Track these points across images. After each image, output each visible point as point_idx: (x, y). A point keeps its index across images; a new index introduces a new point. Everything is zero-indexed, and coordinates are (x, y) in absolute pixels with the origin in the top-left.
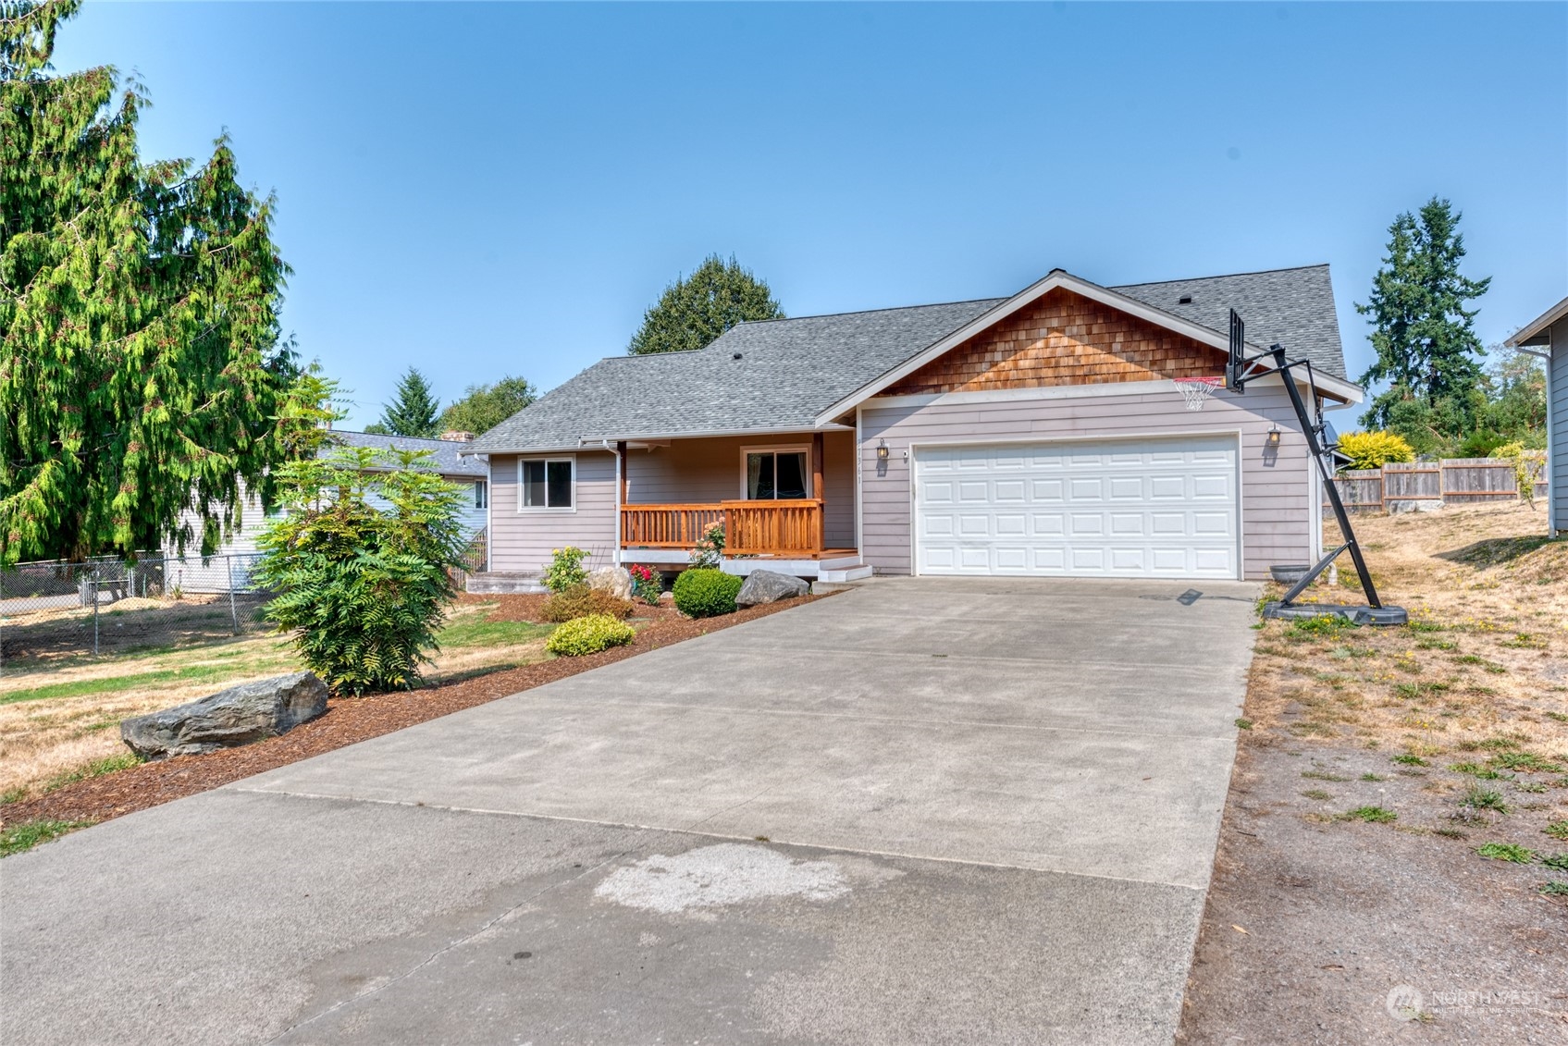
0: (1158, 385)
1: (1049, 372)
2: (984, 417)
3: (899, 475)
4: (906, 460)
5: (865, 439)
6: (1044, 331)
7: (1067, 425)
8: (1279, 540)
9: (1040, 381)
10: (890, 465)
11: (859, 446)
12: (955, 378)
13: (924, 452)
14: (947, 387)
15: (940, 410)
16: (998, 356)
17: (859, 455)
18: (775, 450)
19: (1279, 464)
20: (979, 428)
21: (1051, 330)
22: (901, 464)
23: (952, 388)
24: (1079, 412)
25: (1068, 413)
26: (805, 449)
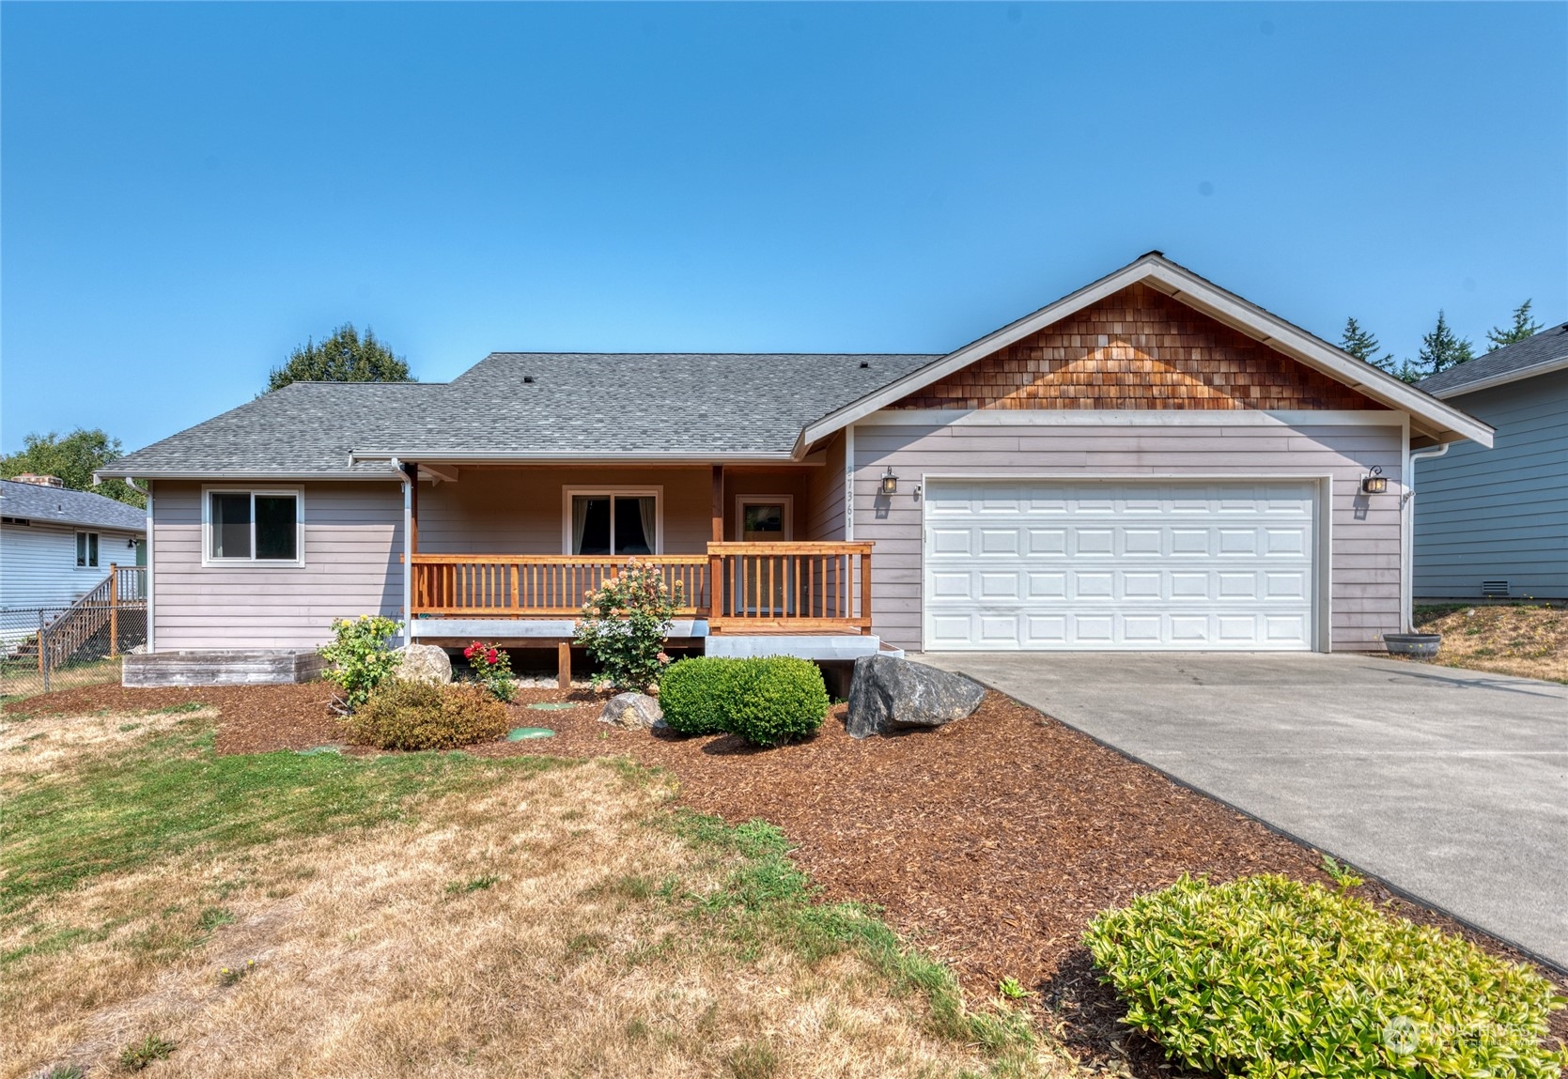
0: (1238, 416)
1: (1106, 391)
2: (1025, 444)
3: (907, 517)
4: (916, 496)
5: (857, 467)
6: (1103, 340)
7: (1131, 459)
8: (1369, 606)
9: (1100, 403)
10: (895, 502)
11: (850, 476)
12: (986, 391)
13: (944, 488)
14: (975, 402)
15: (966, 431)
16: (1045, 366)
17: (850, 487)
18: (613, 492)
19: (1371, 517)
20: (1018, 458)
21: (1113, 337)
22: (910, 502)
23: (982, 403)
24: (1146, 444)
25: (1132, 444)
26: (655, 492)
